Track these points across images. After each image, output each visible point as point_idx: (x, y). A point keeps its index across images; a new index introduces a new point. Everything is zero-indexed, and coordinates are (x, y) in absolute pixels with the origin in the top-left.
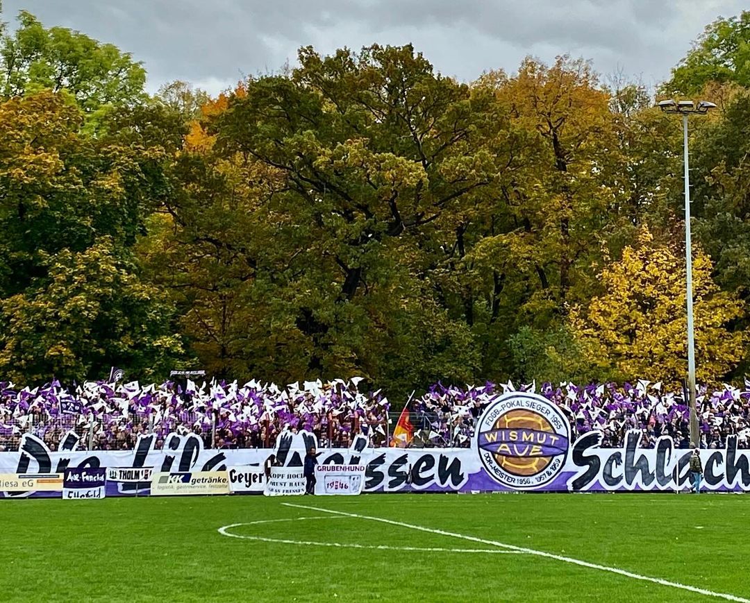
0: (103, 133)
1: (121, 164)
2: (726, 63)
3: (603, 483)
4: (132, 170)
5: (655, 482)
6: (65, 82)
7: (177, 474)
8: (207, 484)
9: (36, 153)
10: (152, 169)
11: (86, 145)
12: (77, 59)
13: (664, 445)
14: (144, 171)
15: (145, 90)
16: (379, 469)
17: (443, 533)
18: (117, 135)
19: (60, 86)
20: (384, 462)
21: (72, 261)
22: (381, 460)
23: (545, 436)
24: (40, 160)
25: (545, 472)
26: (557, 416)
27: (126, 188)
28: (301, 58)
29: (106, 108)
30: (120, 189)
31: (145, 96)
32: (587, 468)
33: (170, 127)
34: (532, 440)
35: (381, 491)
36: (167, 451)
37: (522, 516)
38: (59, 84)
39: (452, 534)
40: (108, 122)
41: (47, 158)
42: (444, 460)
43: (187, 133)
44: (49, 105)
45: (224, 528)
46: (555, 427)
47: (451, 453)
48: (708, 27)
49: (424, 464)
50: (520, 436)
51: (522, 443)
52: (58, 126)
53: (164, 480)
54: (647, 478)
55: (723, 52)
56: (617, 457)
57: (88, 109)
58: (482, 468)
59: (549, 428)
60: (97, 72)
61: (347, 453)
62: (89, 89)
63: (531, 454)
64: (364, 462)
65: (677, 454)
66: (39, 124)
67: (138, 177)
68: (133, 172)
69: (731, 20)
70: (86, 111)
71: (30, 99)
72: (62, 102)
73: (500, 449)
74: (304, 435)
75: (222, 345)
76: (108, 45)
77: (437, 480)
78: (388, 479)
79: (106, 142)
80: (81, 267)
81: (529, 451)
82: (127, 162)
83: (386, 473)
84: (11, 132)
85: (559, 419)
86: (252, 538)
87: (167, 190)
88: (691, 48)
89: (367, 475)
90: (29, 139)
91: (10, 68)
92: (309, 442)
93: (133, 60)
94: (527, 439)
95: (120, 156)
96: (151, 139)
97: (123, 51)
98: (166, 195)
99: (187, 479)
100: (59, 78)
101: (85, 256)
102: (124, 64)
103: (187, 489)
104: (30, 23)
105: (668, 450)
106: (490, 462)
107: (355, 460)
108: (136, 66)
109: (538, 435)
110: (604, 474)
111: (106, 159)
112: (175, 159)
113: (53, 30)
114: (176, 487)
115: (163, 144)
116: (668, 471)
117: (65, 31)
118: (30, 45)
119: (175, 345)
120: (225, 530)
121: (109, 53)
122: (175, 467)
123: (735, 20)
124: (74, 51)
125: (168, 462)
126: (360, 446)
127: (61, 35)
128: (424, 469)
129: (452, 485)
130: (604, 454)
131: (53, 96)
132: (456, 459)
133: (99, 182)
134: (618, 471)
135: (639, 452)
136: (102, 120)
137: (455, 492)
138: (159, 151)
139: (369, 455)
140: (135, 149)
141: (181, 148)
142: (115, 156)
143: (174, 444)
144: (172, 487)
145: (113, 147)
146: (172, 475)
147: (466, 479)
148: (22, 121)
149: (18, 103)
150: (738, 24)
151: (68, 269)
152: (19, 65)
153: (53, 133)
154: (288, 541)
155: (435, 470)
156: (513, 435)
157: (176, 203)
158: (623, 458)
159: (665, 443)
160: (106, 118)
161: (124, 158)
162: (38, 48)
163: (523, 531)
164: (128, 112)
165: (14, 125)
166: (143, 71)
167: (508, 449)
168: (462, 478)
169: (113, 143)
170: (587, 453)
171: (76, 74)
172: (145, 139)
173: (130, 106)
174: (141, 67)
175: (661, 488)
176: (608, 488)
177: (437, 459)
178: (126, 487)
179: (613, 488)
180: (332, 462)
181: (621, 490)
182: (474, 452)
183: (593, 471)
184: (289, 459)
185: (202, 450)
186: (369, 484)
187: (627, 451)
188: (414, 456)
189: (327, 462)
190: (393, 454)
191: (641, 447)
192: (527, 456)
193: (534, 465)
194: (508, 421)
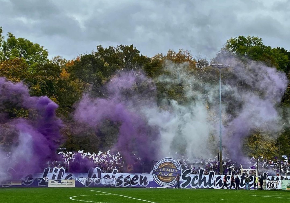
0: (34, 72)
1: (40, 82)
2: (234, 52)
3: (191, 185)
4: (43, 83)
5: (208, 186)
6: (22, 55)
7: (57, 180)
8: (66, 184)
9: (13, 78)
10: (50, 84)
11: (29, 76)
12: (26, 48)
13: (212, 174)
14: (47, 84)
15: (48, 58)
16: (121, 180)
17: (141, 200)
18: (39, 73)
19: (21, 57)
20: (122, 177)
21: (24, 112)
22: (121, 177)
23: (174, 170)
24: (14, 80)
25: (173, 181)
26: (178, 163)
27: (42, 89)
28: (98, 49)
29: (35, 64)
30: (39, 90)
31: (48, 60)
32: (186, 181)
33: (56, 70)
34: (170, 171)
35: (122, 187)
36: (54, 173)
37: (166, 195)
38: (21, 56)
39: (144, 200)
40: (36, 68)
41: (16, 79)
42: (141, 177)
43: (61, 72)
44: (17, 63)
45: (71, 197)
46: (177, 167)
47: (144, 175)
48: (228, 41)
49: (135, 178)
50: (166, 170)
51: (166, 172)
52: (20, 69)
53: (52, 182)
54: (205, 184)
55: (232, 49)
56: (196, 177)
57: (30, 64)
58: (153, 180)
59: (175, 167)
60: (33, 53)
61: (111, 175)
62: (30, 58)
63: (169, 176)
64: (116, 177)
65: (216, 176)
66: (14, 69)
67: (45, 86)
68: (43, 84)
69: (235, 39)
70: (29, 65)
71: (11, 61)
72: (22, 62)
73: (159, 174)
74: (97, 168)
75: (72, 140)
76: (36, 44)
77: (139, 183)
78: (124, 183)
79: (35, 75)
80: (27, 114)
81: (169, 175)
82: (42, 81)
83: (123, 181)
84: (5, 71)
85: (178, 165)
86: (80, 201)
87: (54, 90)
88: (222, 47)
89: (117, 181)
90: (11, 73)
91: (5, 51)
92: (99, 170)
93: (44, 49)
94: (168, 171)
95: (40, 79)
96: (49, 74)
97: (41, 46)
98: (54, 92)
99: (60, 182)
100: (21, 54)
101: (28, 111)
102: (41, 50)
103: (60, 185)
104: (11, 37)
105: (213, 175)
106: (156, 178)
107: (113, 177)
108: (45, 51)
109: (172, 169)
110: (192, 183)
111: (35, 80)
112: (57, 81)
113: (19, 39)
114: (56, 185)
115: (53, 76)
116: (212, 182)
117: (23, 39)
118: (11, 44)
120: (72, 198)
121: (37, 46)
122: (56, 178)
123: (236, 39)
124: (25, 46)
125: (54, 176)
126: (115, 173)
127: (21, 40)
128: (135, 180)
129: (144, 185)
130: (192, 176)
131: (19, 60)
132: (145, 177)
133: (33, 87)
134: (196, 182)
135: (203, 176)
136: (34, 68)
137: (145, 187)
138: (52, 78)
139: (118, 175)
140: (44, 77)
141: (59, 77)
142: (38, 79)
143: (56, 171)
144: (55, 185)
145: (37, 76)
146: (55, 181)
147: (148, 183)
148: (9, 68)
149: (8, 62)
150: (237, 40)
151: (23, 115)
152: (8, 50)
153: (18, 71)
154: (92, 202)
155: (138, 180)
156: (164, 169)
157: (57, 94)
158: (198, 178)
160: (35, 67)
161: (41, 80)
162: (14, 45)
163: (166, 200)
164: (43, 65)
165: (6, 69)
166: (47, 52)
167: (162, 174)
168: (147, 183)
169: (38, 75)
170: (187, 175)
171: (26, 53)
172: (48, 74)
173: (43, 63)
174: (46, 51)
175: (210, 187)
176: (193, 187)
177: (139, 177)
178: (40, 184)
179: (195, 187)
180: (106, 177)
181: (197, 188)
182: (151, 175)
183: (189, 182)
184: (92, 176)
185: (65, 173)
186: (118, 184)
187: (200, 175)
188: (132, 176)
189: (104, 177)
190: (125, 175)
191: (204, 174)
192: (168, 176)
193: (170, 179)
194: (162, 166)
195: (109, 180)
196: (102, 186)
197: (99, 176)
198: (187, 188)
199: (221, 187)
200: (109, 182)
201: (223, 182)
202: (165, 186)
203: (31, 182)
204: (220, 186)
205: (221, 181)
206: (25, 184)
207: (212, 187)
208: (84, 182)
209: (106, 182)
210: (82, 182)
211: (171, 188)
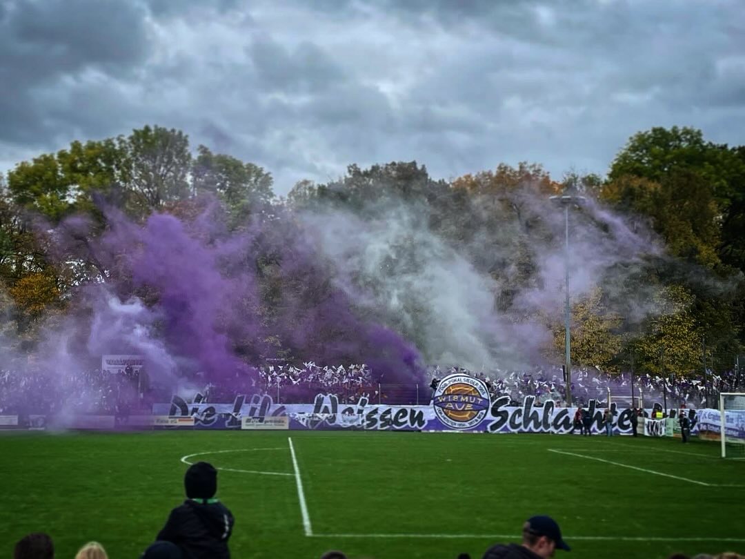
3: (509, 427)
5: (542, 427)
7: (257, 417)
8: (273, 424)
16: (375, 416)
20: (377, 412)
22: (375, 411)
23: (474, 398)
25: (474, 419)
26: (482, 386)
32: (499, 418)
34: (467, 400)
35: (376, 430)
36: (252, 404)
42: (413, 412)
46: (481, 393)
47: (418, 408)
49: (401, 414)
50: (459, 398)
51: (460, 402)
53: (249, 420)
54: (537, 425)
56: (519, 412)
58: (436, 417)
59: (477, 394)
61: (356, 407)
63: (466, 409)
64: (365, 412)
65: (557, 410)
73: (447, 406)
74: (330, 396)
77: (409, 423)
78: (380, 422)
81: (465, 407)
83: (378, 419)
85: (484, 389)
89: (367, 420)
92: (333, 400)
93: (265, 172)
94: (464, 400)
97: (258, 167)
99: (261, 420)
102: (260, 174)
103: (262, 426)
104: (205, 152)
105: (551, 408)
106: (441, 413)
107: (360, 412)
108: (266, 175)
109: (471, 398)
110: (510, 422)
114: (256, 425)
116: (550, 420)
119: (276, 341)
122: (256, 413)
125: (253, 411)
126: (363, 404)
128: (402, 417)
129: (418, 427)
130: (511, 410)
132: (420, 411)
134: (519, 420)
135: (533, 409)
137: (420, 431)
139: (368, 408)
143: (256, 401)
144: (252, 425)
146: (254, 418)
147: (426, 423)
155: (407, 418)
156: (456, 398)
158: (523, 413)
159: (550, 405)
166: (271, 178)
167: (452, 406)
168: (424, 422)
170: (501, 409)
174: (270, 175)
175: (546, 431)
176: (512, 430)
177: (409, 411)
178: (229, 424)
179: (516, 431)
180: (347, 413)
181: (521, 432)
182: (431, 408)
183: (504, 420)
184: (321, 411)
185: (272, 404)
186: (369, 425)
187: (526, 409)
188: (395, 410)
189: (344, 412)
190: (382, 408)
191: (535, 406)
192: (463, 410)
193: (467, 416)
194: (452, 390)
195: (352, 417)
196: (339, 428)
197: (335, 411)
198: (501, 432)
199: (569, 431)
200: (351, 421)
201: (571, 421)
202: (458, 428)
203: (213, 420)
204: (566, 428)
205: (568, 418)
206: (202, 424)
207: (549, 429)
208: (305, 421)
209: (345, 421)
210: (301, 421)
211: (470, 432)
